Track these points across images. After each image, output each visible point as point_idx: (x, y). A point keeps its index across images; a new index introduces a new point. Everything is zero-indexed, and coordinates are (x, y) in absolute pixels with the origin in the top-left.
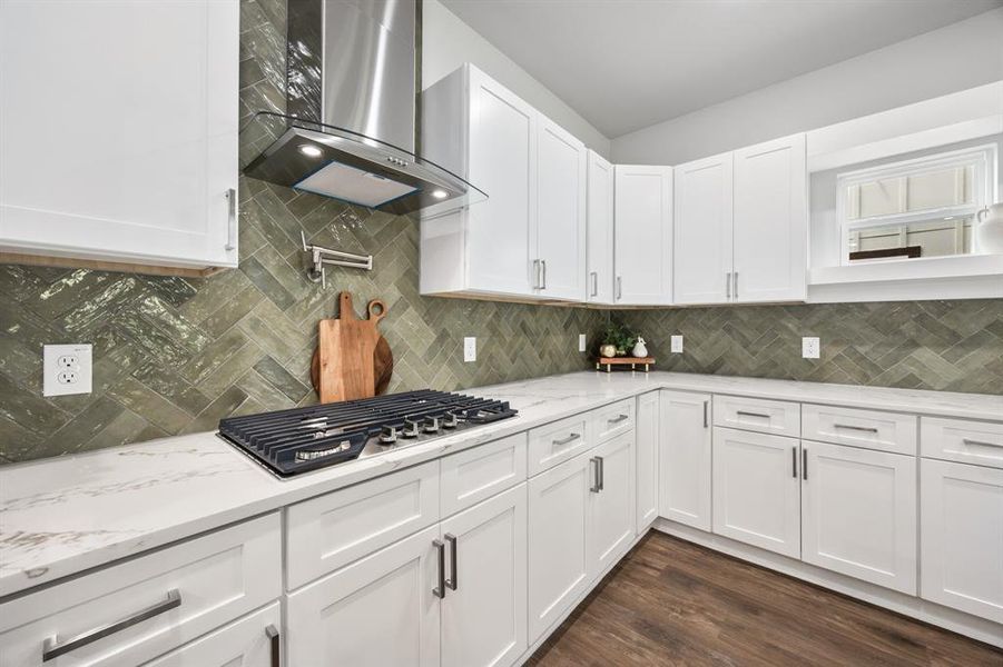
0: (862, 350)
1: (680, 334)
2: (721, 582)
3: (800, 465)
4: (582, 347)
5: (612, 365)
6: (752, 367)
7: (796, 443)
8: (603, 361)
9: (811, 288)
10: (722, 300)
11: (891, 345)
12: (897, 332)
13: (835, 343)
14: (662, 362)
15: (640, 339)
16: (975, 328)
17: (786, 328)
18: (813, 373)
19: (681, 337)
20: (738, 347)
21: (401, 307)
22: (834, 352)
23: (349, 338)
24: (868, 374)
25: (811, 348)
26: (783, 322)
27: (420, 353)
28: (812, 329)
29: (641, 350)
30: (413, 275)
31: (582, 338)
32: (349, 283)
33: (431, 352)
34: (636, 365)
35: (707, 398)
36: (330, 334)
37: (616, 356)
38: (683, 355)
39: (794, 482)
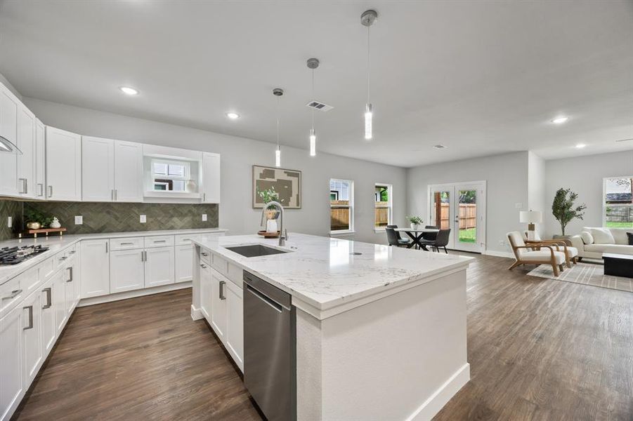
0: (159, 219)
1: (80, 215)
2: (116, 306)
3: (144, 257)
4: (10, 225)
5: (38, 234)
7: (142, 250)
8: (31, 232)
9: (145, 198)
10: (109, 200)
11: (166, 217)
12: (169, 213)
13: (151, 217)
14: (70, 230)
15: (55, 218)
16: (186, 211)
17: (133, 212)
18: (144, 228)
19: (81, 217)
20: (113, 219)
22: (151, 220)
24: (161, 227)
25: (143, 219)
26: (133, 209)
28: (143, 212)
29: (56, 224)
31: (10, 220)
34: (49, 233)
35: (107, 240)
37: (40, 228)
38: (83, 225)
39: (142, 263)
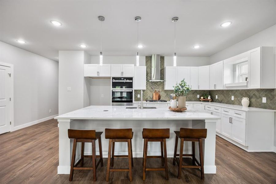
0: (239, 99)
1: (217, 95)
4: (198, 97)
5: (202, 100)
6: (226, 101)
14: (213, 100)
15: (209, 96)
18: (233, 103)
20: (224, 98)
21: (162, 91)
22: (236, 99)
23: (156, 94)
25: (233, 98)
26: (229, 93)
27: (164, 96)
28: (233, 94)
29: (209, 98)
30: (163, 88)
32: (156, 89)
33: (166, 96)
36: (154, 94)
37: (204, 99)
38: (218, 99)
